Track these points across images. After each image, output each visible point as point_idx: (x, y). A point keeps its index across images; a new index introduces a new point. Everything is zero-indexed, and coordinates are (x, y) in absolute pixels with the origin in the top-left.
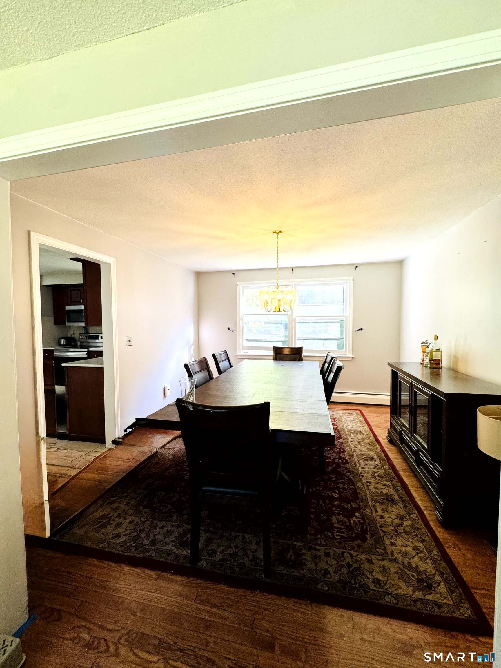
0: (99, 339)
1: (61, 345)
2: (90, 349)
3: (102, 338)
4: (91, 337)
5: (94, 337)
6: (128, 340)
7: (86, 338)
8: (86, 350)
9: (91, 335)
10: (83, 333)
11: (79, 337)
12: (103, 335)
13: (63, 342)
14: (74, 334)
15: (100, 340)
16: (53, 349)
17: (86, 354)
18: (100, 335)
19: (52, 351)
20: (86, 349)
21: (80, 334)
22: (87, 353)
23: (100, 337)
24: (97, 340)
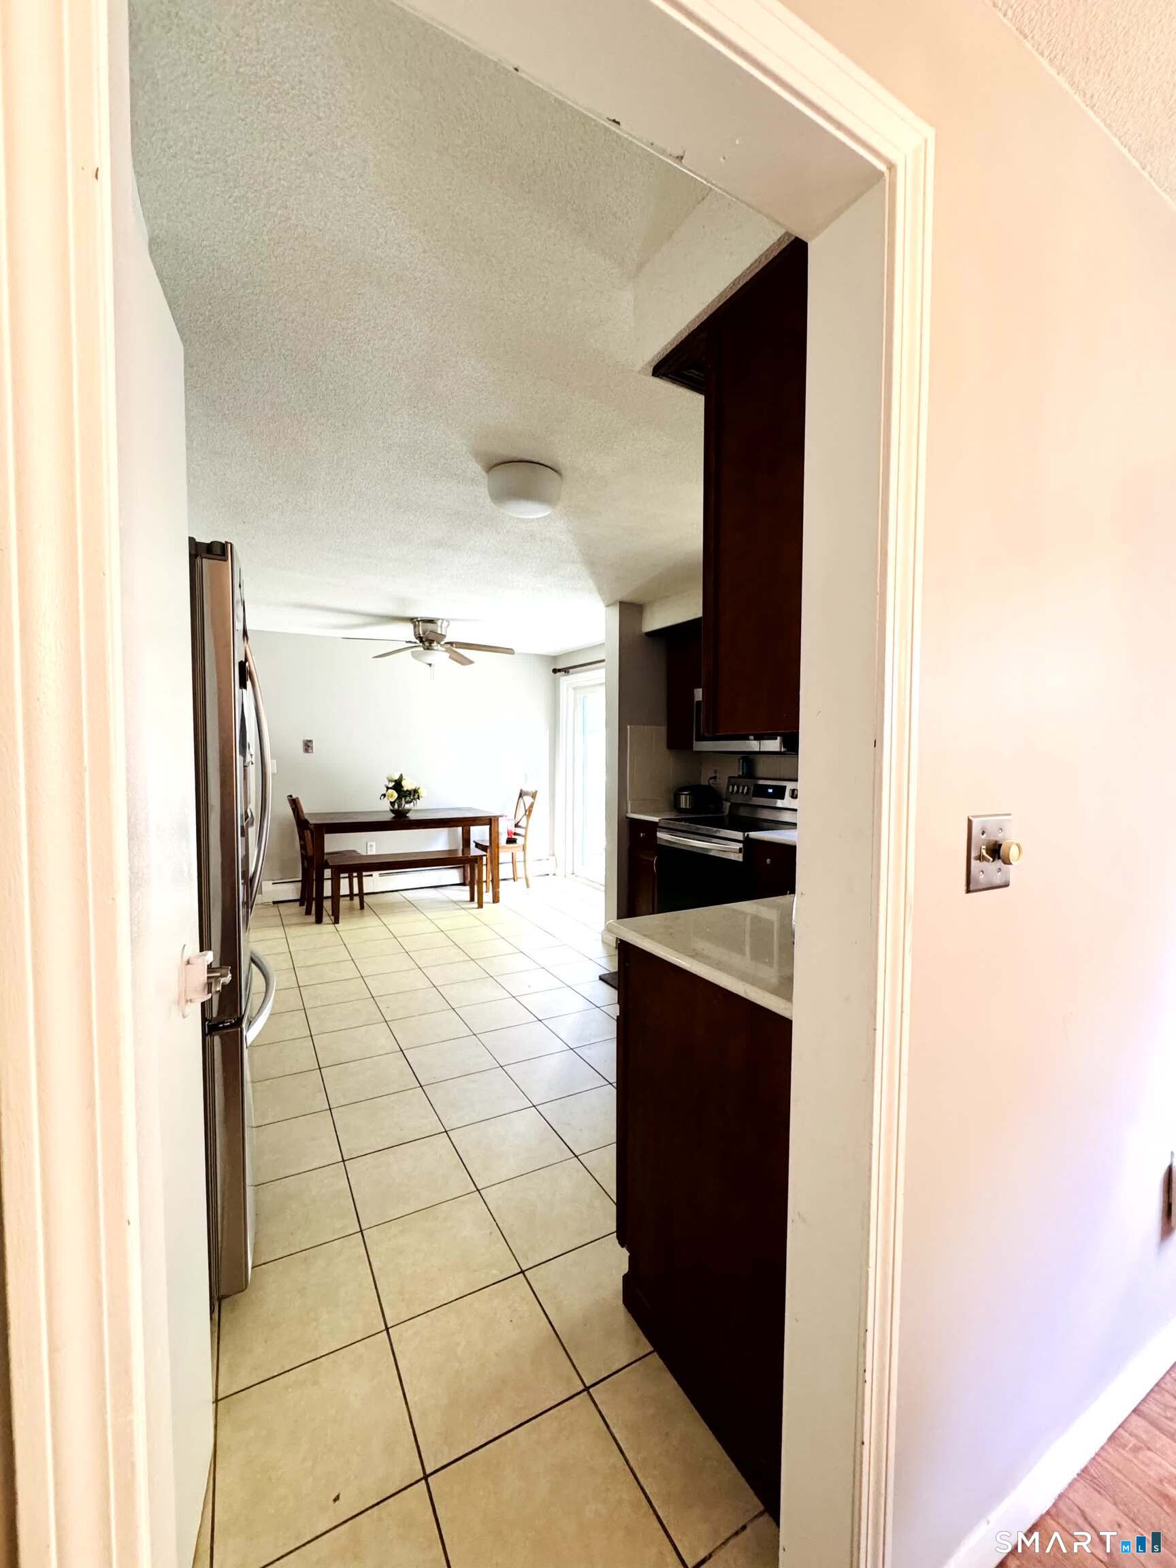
0: (782, 797)
1: (680, 811)
2: (754, 835)
3: (794, 795)
4: (761, 791)
5: (770, 791)
6: (980, 846)
7: (747, 793)
8: (739, 835)
9: (761, 782)
10: (739, 777)
11: (728, 788)
12: (799, 786)
13: (684, 802)
14: (715, 778)
15: (786, 802)
16: (656, 819)
17: (740, 850)
18: (789, 786)
19: (653, 827)
20: (741, 834)
21: (730, 777)
22: (741, 845)
23: (787, 793)
24: (780, 803)
